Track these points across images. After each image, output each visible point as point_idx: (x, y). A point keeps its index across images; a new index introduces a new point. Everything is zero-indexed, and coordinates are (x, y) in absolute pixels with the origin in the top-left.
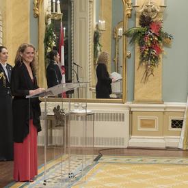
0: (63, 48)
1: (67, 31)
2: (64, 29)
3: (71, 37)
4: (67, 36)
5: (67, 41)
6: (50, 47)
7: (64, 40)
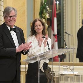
0: (55, 20)
1: (60, 4)
2: (58, 2)
3: (63, 10)
4: (60, 9)
5: (60, 13)
6: (44, 18)
7: (57, 12)
